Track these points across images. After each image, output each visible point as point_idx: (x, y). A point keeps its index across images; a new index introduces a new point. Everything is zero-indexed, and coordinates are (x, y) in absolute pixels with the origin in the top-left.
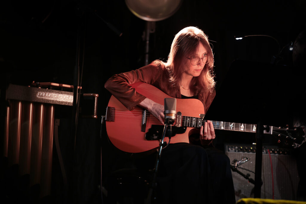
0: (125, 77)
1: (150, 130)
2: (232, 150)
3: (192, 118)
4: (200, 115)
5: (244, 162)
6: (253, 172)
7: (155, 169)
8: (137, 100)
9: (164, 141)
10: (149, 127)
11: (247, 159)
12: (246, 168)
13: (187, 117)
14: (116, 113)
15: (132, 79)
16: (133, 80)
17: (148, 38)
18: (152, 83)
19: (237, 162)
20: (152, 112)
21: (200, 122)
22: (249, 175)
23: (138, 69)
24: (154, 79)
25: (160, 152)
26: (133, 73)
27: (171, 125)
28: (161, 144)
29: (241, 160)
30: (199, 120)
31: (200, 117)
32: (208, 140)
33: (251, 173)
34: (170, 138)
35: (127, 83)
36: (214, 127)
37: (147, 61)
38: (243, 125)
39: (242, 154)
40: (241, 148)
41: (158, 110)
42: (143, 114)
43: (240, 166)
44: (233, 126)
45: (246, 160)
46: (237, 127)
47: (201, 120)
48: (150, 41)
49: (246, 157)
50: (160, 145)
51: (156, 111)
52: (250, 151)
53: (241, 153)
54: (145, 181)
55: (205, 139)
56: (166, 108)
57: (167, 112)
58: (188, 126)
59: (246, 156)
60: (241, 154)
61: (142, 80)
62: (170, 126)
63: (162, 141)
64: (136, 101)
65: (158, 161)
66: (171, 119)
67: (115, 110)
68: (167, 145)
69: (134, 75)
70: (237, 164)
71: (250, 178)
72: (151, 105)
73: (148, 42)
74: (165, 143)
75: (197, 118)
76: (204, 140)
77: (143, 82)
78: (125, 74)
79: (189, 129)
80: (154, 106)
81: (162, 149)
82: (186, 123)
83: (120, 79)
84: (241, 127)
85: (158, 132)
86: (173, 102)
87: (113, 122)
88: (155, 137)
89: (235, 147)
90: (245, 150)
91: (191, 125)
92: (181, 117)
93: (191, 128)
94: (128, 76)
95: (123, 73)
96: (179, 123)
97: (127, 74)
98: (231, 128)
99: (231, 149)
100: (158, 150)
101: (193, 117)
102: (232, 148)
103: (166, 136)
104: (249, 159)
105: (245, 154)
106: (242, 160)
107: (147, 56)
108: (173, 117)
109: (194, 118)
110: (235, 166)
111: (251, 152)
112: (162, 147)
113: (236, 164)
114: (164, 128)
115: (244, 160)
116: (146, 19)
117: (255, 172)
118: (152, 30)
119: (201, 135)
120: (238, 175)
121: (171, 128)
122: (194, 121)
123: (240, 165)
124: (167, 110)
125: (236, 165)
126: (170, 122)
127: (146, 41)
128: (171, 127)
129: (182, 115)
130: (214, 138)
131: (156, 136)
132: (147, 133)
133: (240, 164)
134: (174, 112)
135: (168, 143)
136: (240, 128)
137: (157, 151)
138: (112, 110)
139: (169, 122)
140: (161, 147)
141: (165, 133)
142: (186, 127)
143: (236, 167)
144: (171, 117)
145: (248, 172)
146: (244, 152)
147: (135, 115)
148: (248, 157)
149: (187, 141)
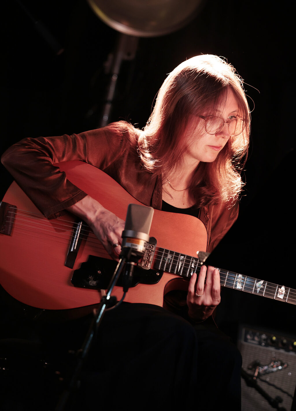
0: (47, 146)
1: (83, 264)
2: (253, 339)
3: (177, 254)
4: (198, 252)
5: (275, 369)
6: (289, 395)
7: (81, 350)
8: (67, 198)
9: (113, 295)
10: (81, 259)
11: (282, 364)
12: (276, 383)
13: (167, 251)
14: (17, 218)
15: (62, 153)
16: (63, 156)
17: (116, 70)
18: (105, 167)
19: (261, 368)
20: (94, 226)
21: (193, 266)
22: (279, 400)
23: (77, 133)
24: (109, 158)
25: (100, 317)
26: (66, 140)
27: (133, 263)
28: (104, 300)
29: (268, 365)
30: (192, 262)
31: (197, 257)
32: (203, 306)
33: (284, 397)
34: (125, 291)
35: (50, 159)
36: (221, 282)
37: (106, 118)
38: (283, 288)
39: (274, 353)
40: (274, 338)
41: (106, 225)
42: (75, 230)
43: (263, 378)
44: (262, 286)
45: (280, 368)
46: (271, 290)
47: (196, 263)
48: (120, 76)
49: (281, 361)
50: (101, 301)
51: (102, 226)
52: (291, 348)
53: (272, 349)
54: (57, 372)
55: (197, 303)
56: (129, 225)
57: (130, 233)
58: (167, 271)
59: (281, 359)
60: (271, 352)
61: (83, 156)
62: (131, 265)
63: (107, 293)
64: (63, 199)
65: (92, 336)
66: (135, 251)
67: (15, 211)
68: (118, 304)
69: (66, 144)
70: (259, 373)
71: (280, 405)
72: (95, 212)
73: (115, 78)
74: (113, 298)
75: (189, 257)
76: (195, 305)
77: (84, 161)
78: (47, 138)
79: (167, 278)
80: (101, 215)
81: (104, 311)
82: (163, 263)
83: (36, 148)
84: (280, 290)
85: (99, 272)
86: (145, 216)
87: (9, 237)
88: (93, 283)
89: (261, 335)
90: (280, 345)
91: (173, 269)
92: (153, 249)
93: (172, 277)
94: (54, 145)
95: (45, 138)
96: (148, 261)
97: (52, 140)
98: (258, 290)
99: (251, 336)
100: (96, 311)
101: (181, 252)
102: (254, 335)
103: (118, 284)
104: (286, 365)
105: (280, 354)
106: (272, 364)
107: (108, 107)
108: (141, 247)
109: (182, 255)
110: (253, 376)
111: (292, 351)
112: (106, 308)
113: (257, 371)
114: (118, 266)
115: (275, 366)
116: (120, 28)
117: (293, 396)
118: (129, 54)
119: (191, 292)
120: (258, 396)
121: (132, 270)
122: (180, 263)
123: (264, 375)
124: (131, 229)
125: (256, 374)
126: (132, 256)
127: (111, 75)
128: (132, 267)
129: (158, 245)
130: (217, 303)
131: (94, 280)
132: (76, 271)
133: (266, 373)
134: (144, 237)
135: (119, 299)
136: (277, 293)
137: (92, 313)
138: (11, 210)
139: (129, 256)
140: (104, 306)
141: (117, 277)
142: (161, 272)
143: (255, 378)
144: (136, 246)
145: (279, 393)
146: (278, 348)
147: (56, 230)
148: (284, 361)
149: (160, 303)
